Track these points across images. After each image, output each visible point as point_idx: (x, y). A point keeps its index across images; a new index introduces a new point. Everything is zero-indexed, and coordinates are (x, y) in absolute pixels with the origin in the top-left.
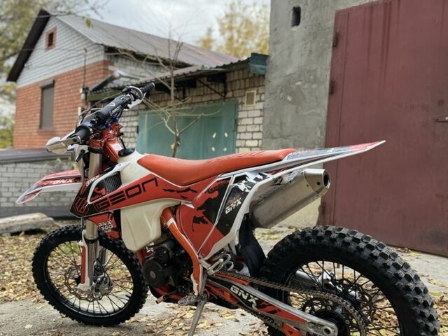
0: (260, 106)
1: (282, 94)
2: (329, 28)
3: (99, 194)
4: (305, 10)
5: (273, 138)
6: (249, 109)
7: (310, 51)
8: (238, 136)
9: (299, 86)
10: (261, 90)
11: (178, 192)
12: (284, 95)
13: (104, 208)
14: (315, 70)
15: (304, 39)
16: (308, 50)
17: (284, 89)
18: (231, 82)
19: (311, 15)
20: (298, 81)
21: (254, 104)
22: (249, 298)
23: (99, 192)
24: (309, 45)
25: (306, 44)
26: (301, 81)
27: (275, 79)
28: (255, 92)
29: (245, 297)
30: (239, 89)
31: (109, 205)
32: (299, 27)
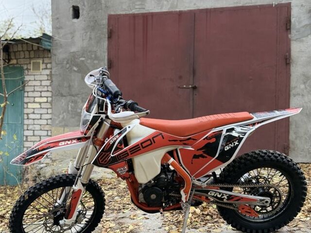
0: (48, 72)
1: (68, 65)
2: (104, 25)
3: (120, 149)
4: (83, 9)
5: (62, 95)
6: (35, 74)
7: (90, 38)
8: (26, 94)
9: (83, 61)
10: (46, 61)
11: (181, 141)
12: (70, 66)
13: (124, 157)
14: (95, 52)
15: (84, 29)
16: (88, 37)
17: (70, 61)
18: (15, 52)
19: (88, 14)
20: (82, 57)
21: (41, 70)
22: (223, 196)
23: (120, 147)
24: (89, 33)
25: (87, 33)
26: (84, 57)
27: (60, 54)
28: (41, 62)
29: (219, 196)
30: (24, 58)
31: (128, 155)
32: (79, 20)
